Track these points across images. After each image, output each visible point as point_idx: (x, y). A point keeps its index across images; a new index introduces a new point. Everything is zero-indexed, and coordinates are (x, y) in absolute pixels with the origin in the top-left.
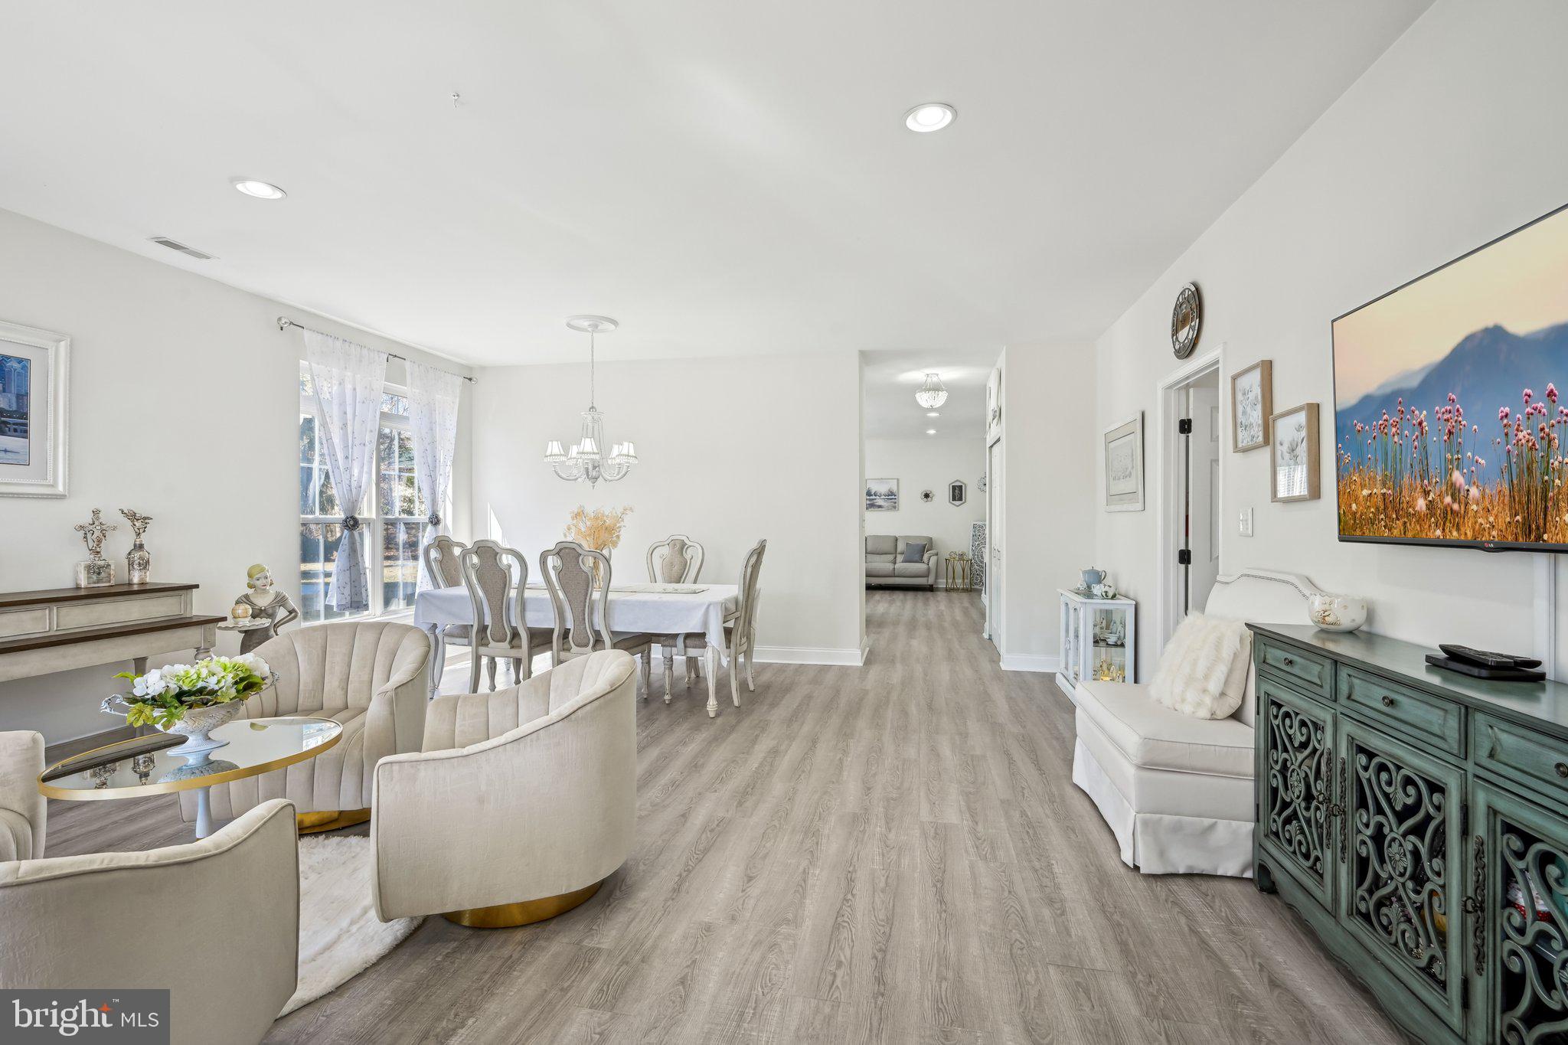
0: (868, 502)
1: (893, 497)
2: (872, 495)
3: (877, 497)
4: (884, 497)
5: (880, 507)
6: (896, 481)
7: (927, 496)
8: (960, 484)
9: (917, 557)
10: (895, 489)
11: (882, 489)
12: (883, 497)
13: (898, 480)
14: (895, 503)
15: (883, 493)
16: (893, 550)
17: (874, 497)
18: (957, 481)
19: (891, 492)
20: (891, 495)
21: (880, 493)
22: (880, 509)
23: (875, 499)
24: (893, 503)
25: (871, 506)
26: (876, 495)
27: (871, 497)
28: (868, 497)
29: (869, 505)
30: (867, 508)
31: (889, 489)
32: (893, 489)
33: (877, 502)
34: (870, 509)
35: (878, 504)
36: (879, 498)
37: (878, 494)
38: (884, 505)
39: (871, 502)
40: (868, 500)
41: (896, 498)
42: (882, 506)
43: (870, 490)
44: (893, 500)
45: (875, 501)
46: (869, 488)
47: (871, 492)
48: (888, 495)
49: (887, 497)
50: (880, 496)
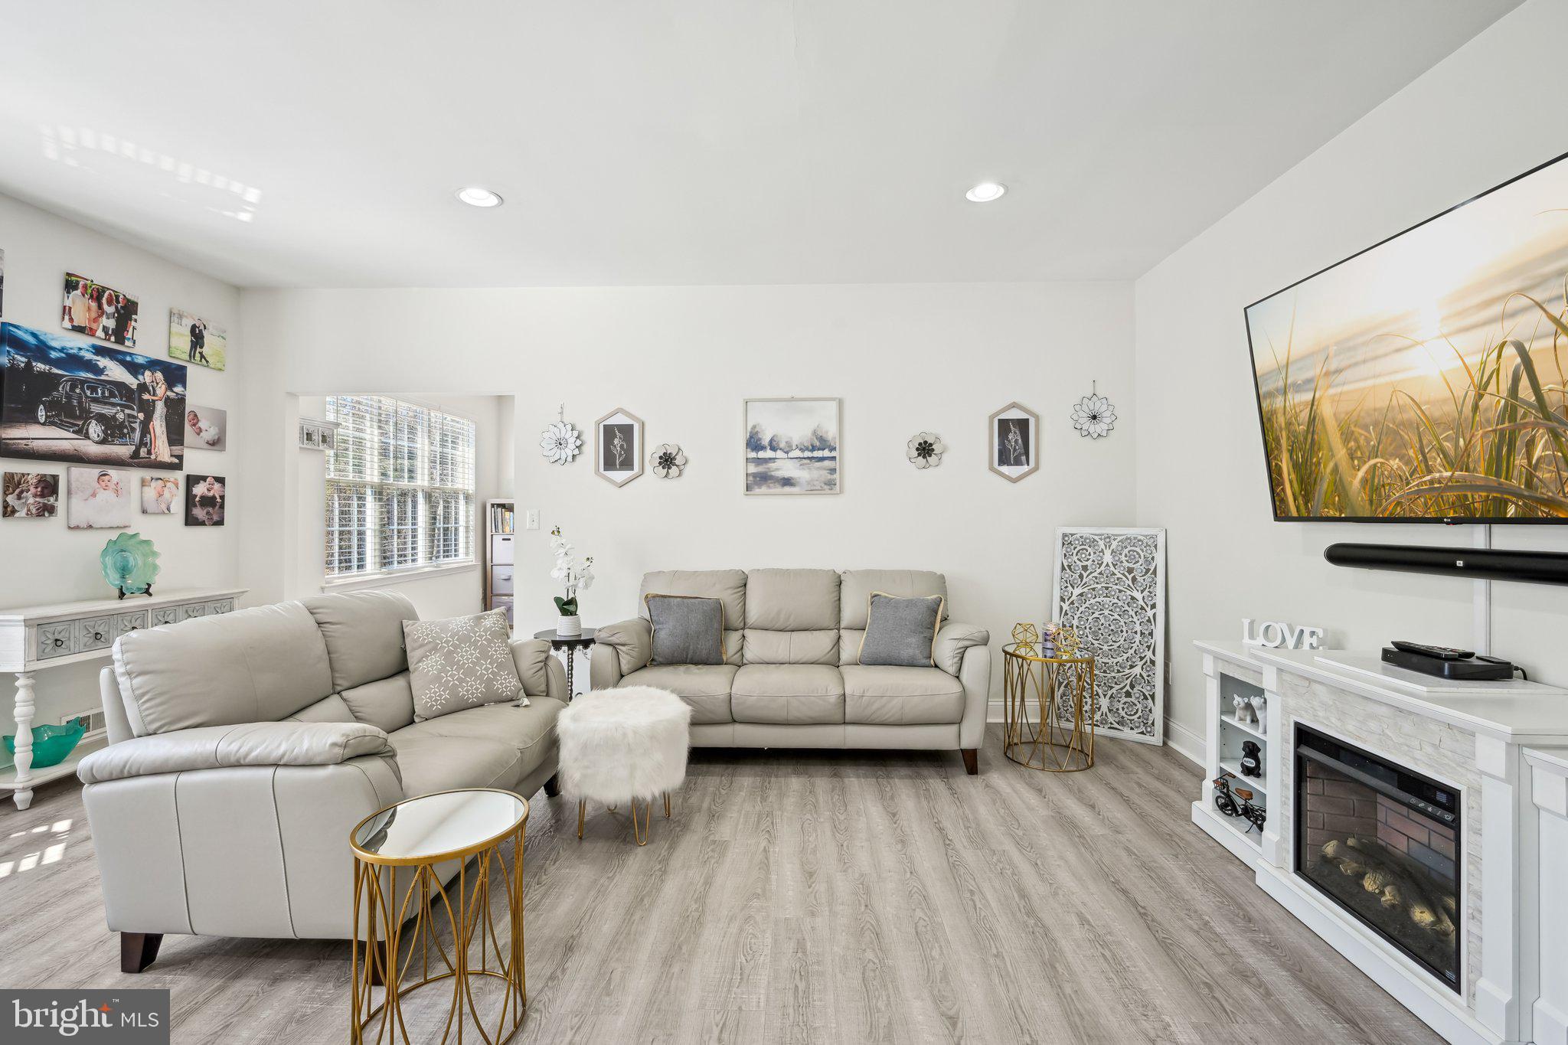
0: (752, 469)
1: (826, 453)
2: (763, 448)
3: (779, 454)
4: (797, 453)
5: (787, 482)
6: (834, 405)
7: (925, 450)
8: (1022, 415)
9: (911, 647)
10: (831, 432)
11: (796, 429)
12: (792, 454)
13: (840, 403)
14: (833, 471)
15: (795, 442)
16: (827, 619)
17: (768, 454)
18: (1014, 405)
19: (821, 439)
20: (819, 449)
21: (786, 442)
22: (787, 489)
23: (770, 459)
24: (825, 473)
25: (760, 480)
26: (773, 449)
27: (761, 454)
28: (753, 455)
29: (753, 477)
30: (748, 488)
31: (815, 433)
32: (827, 432)
33: (777, 469)
34: (757, 490)
35: (779, 474)
36: (785, 456)
37: (782, 445)
38: (799, 478)
39: (761, 469)
40: (753, 462)
41: (834, 458)
42: (792, 481)
43: (757, 433)
44: (827, 463)
45: (772, 465)
46: (754, 427)
47: (760, 439)
48: (811, 448)
49: (807, 454)
50: (787, 453)
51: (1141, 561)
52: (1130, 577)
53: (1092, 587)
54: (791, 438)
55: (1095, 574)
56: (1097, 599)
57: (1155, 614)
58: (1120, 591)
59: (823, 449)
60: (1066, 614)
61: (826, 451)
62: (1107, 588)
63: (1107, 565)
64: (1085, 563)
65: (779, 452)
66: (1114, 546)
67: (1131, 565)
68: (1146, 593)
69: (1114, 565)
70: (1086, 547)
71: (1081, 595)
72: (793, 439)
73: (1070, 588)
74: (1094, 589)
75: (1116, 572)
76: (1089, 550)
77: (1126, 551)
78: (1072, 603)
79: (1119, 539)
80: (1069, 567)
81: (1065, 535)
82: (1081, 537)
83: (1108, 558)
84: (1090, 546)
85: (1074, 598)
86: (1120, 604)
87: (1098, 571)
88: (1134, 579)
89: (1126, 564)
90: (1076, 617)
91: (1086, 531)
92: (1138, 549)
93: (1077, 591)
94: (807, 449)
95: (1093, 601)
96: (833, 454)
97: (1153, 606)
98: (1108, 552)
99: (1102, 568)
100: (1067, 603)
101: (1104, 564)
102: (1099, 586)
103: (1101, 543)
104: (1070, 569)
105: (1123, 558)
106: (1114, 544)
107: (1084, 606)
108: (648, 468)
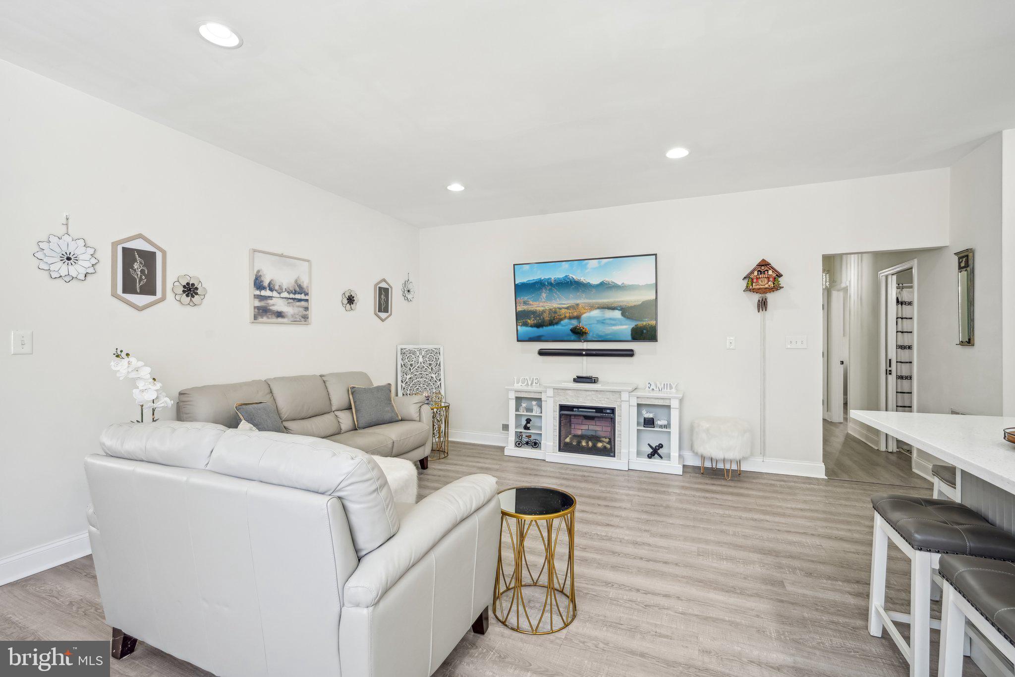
0: (257, 303)
1: (302, 296)
2: (264, 288)
3: (275, 294)
4: (285, 295)
5: (280, 315)
6: (307, 264)
10: (305, 281)
11: (285, 277)
12: (282, 295)
13: (310, 263)
15: (284, 287)
17: (268, 293)
19: (300, 286)
20: (299, 293)
21: (279, 286)
22: (280, 320)
23: (269, 297)
24: (301, 309)
25: (262, 312)
26: (271, 290)
27: (263, 293)
28: (258, 292)
29: (258, 309)
30: (255, 318)
31: (296, 281)
32: (303, 282)
33: (273, 305)
34: (260, 320)
35: (275, 308)
36: (278, 295)
37: (277, 287)
38: (287, 312)
39: (262, 304)
40: (258, 298)
41: (307, 300)
42: (283, 314)
43: (260, 276)
44: (303, 303)
45: (270, 302)
46: (258, 271)
47: (262, 281)
48: (294, 292)
49: (292, 296)
50: (279, 293)
51: (434, 360)
52: (430, 368)
53: (415, 374)
54: (282, 283)
55: (416, 368)
56: (417, 380)
57: (440, 383)
58: (427, 375)
59: (301, 294)
60: (404, 389)
61: (303, 295)
62: (421, 374)
63: (421, 363)
64: (411, 363)
65: (274, 292)
66: (423, 354)
67: (430, 362)
68: (437, 374)
69: (424, 363)
70: (411, 355)
71: (410, 378)
72: (284, 284)
73: (405, 376)
74: (416, 375)
75: (425, 366)
76: (413, 356)
77: (428, 356)
78: (407, 383)
79: (425, 350)
80: (404, 365)
81: (402, 349)
82: (409, 350)
83: (421, 360)
84: (413, 354)
85: (407, 380)
86: (427, 380)
87: (417, 366)
88: (432, 369)
89: (428, 362)
90: (408, 389)
91: (411, 347)
92: (433, 355)
93: (408, 377)
94: (292, 292)
95: (415, 381)
96: (306, 298)
97: (440, 380)
98: (421, 357)
99: (419, 364)
100: (404, 383)
101: (419, 363)
102: (418, 373)
103: (418, 352)
104: (405, 366)
105: (427, 360)
106: (423, 353)
107: (412, 384)
108: (170, 295)
